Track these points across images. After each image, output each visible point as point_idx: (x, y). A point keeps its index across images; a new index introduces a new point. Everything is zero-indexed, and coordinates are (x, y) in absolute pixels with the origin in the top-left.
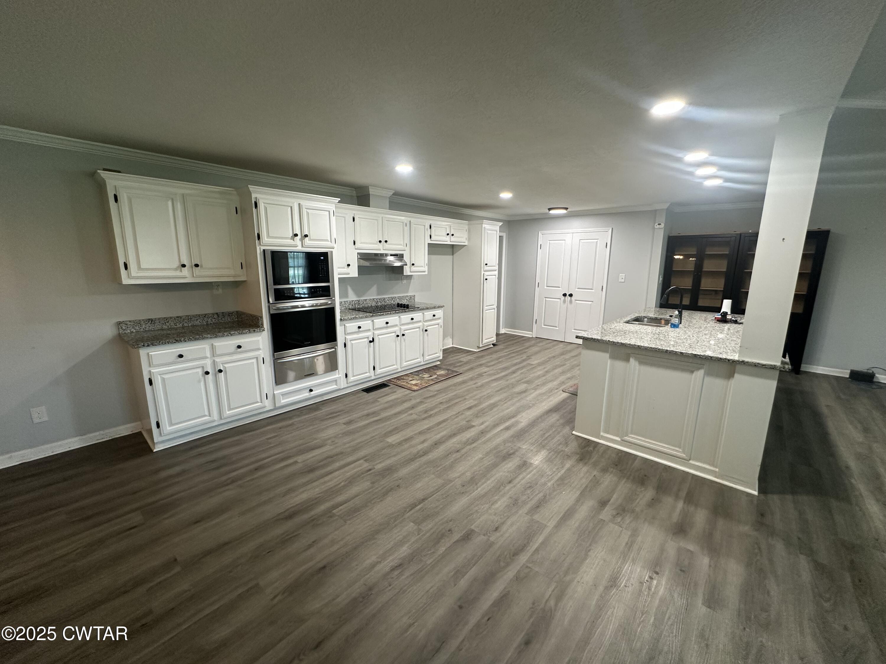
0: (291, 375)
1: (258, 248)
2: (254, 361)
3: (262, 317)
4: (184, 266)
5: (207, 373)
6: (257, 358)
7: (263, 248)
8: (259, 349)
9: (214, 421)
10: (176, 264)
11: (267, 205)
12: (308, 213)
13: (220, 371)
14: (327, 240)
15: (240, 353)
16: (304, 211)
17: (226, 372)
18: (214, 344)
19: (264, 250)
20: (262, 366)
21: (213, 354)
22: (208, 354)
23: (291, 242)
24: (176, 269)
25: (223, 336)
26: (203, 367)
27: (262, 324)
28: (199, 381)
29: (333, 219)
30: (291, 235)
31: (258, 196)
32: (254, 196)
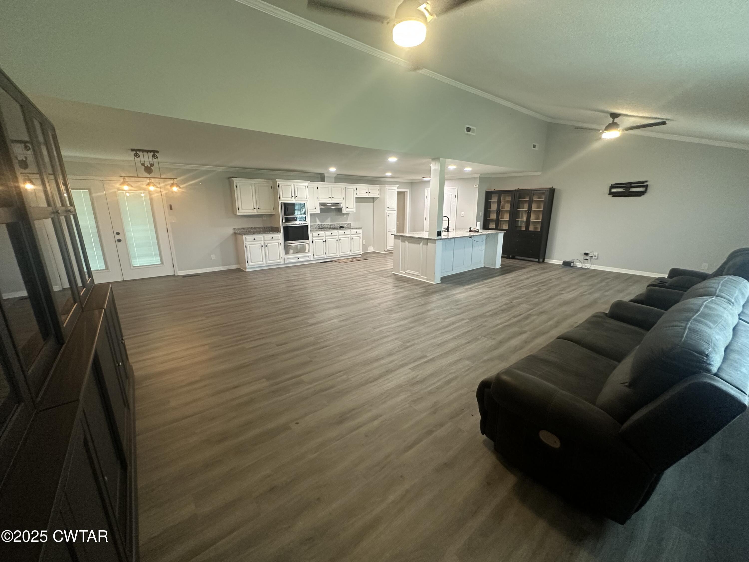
0: (291, 251)
1: (279, 202)
2: (277, 244)
3: (280, 228)
4: (255, 208)
5: (262, 246)
6: (278, 243)
7: (281, 202)
8: (279, 240)
9: (264, 264)
10: (253, 208)
11: (282, 186)
12: (297, 188)
13: (266, 246)
14: (305, 198)
15: (273, 240)
16: (296, 187)
17: (268, 247)
18: (265, 236)
19: (281, 203)
20: (280, 247)
21: (264, 240)
22: (263, 240)
23: (291, 199)
24: (252, 210)
25: (267, 233)
26: (261, 244)
27: (280, 230)
28: (260, 249)
29: (307, 189)
30: (291, 196)
31: (279, 183)
32: (278, 183)
